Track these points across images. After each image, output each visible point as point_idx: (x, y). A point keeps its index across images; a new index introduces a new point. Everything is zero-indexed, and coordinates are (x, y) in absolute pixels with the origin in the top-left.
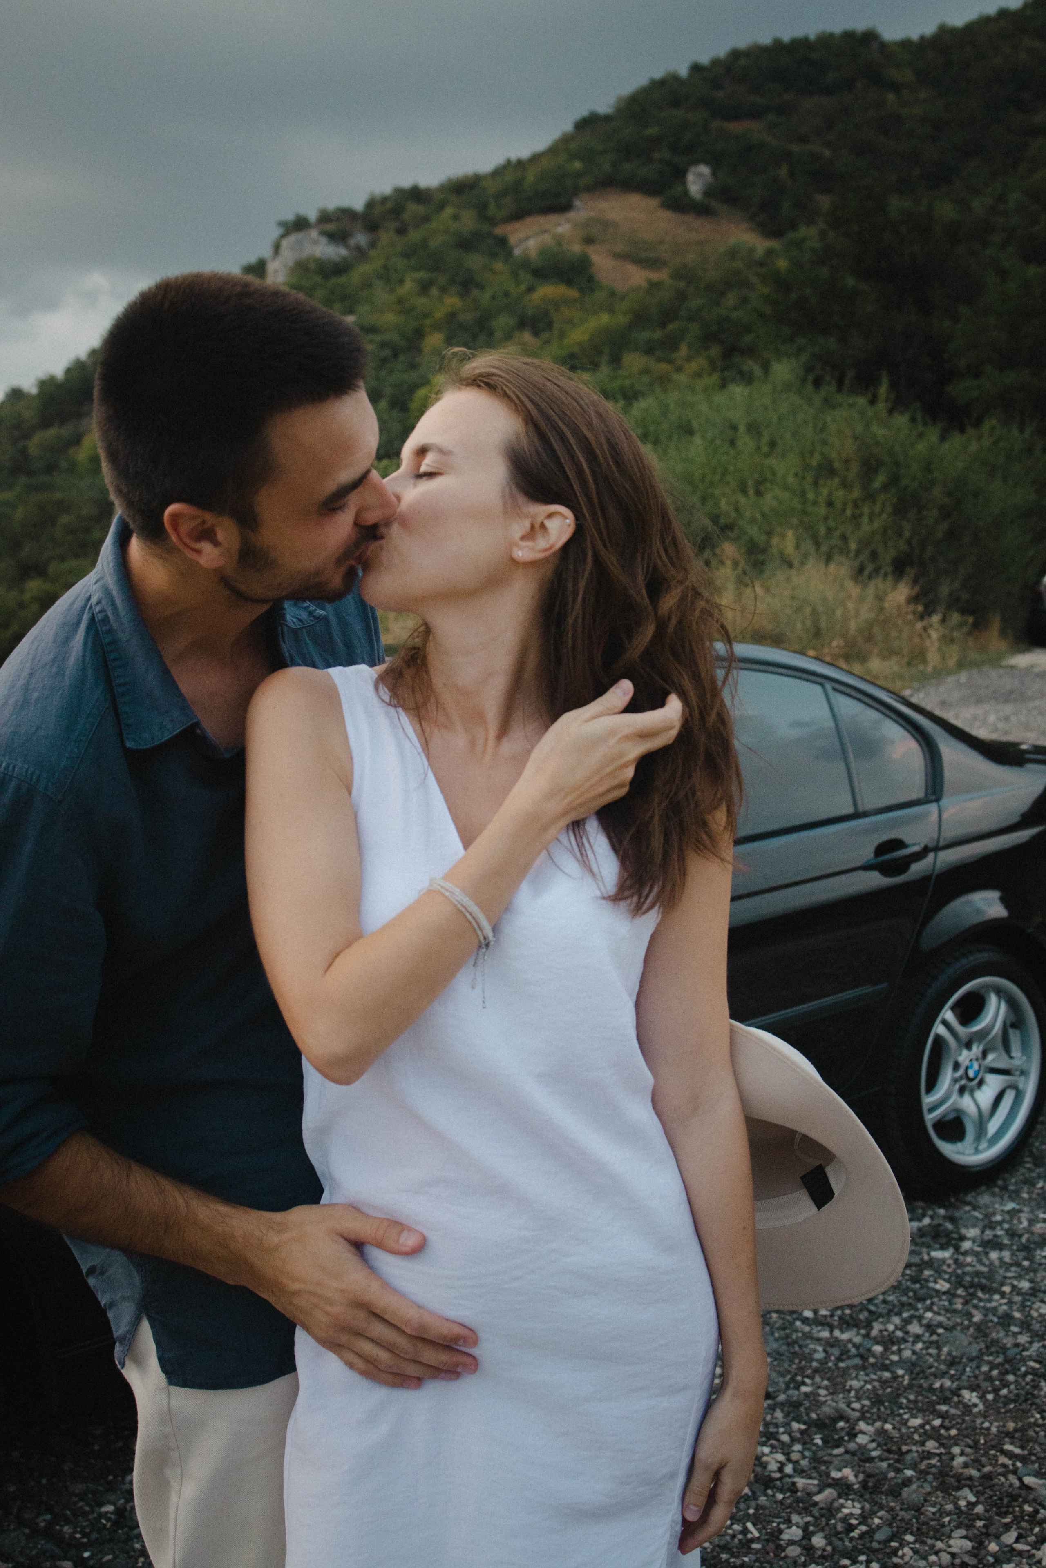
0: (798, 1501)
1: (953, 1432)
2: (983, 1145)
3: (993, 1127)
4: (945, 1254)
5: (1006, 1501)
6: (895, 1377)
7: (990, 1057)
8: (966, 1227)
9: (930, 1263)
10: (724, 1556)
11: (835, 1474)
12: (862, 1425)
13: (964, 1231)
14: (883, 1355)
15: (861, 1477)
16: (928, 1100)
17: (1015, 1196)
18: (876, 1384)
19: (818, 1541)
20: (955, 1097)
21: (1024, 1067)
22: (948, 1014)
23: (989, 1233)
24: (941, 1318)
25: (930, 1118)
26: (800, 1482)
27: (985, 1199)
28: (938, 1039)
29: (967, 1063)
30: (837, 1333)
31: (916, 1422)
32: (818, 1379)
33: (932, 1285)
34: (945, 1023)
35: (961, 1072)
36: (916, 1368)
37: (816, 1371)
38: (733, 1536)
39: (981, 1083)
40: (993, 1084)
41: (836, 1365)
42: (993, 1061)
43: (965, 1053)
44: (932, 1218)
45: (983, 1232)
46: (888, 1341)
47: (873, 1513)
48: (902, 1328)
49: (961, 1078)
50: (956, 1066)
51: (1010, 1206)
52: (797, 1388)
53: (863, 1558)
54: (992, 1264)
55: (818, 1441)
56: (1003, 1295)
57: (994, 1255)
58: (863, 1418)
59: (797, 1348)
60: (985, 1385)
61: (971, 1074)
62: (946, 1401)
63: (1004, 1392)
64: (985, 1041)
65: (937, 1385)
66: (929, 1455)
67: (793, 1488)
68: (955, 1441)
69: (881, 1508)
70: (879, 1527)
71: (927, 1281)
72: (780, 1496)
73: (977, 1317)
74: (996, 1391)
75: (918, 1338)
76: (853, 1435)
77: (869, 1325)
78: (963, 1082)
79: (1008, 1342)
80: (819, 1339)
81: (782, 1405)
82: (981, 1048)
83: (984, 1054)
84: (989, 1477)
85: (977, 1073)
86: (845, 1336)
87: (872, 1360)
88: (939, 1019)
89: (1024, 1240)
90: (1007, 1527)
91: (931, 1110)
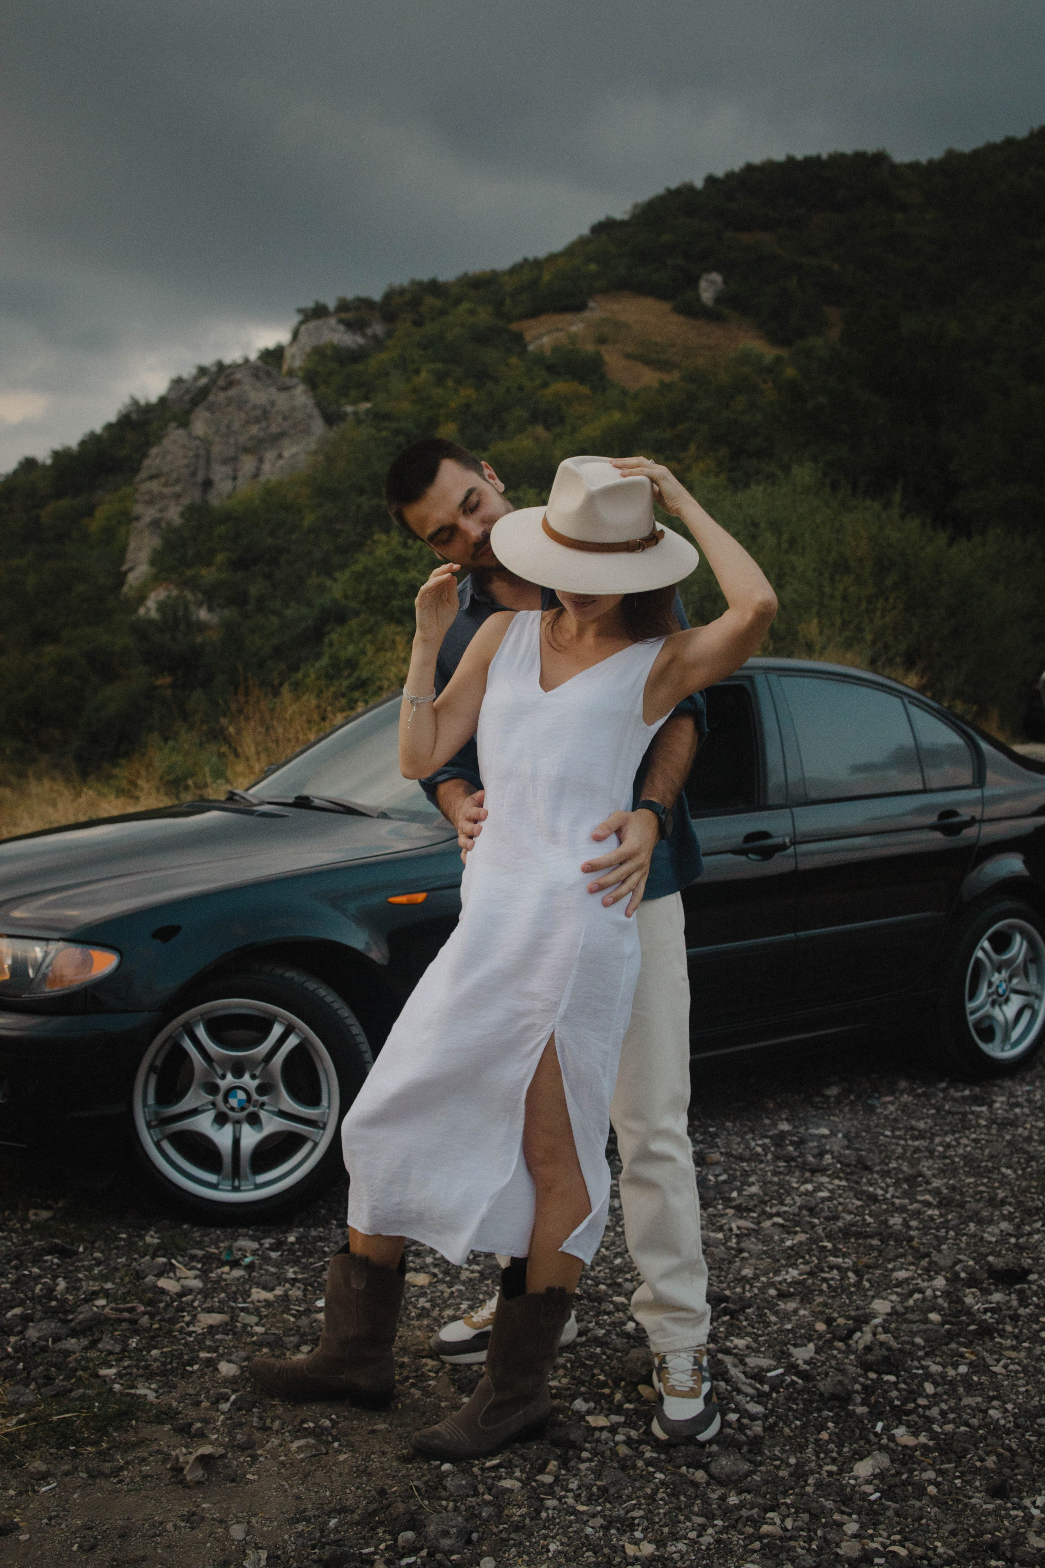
0: (897, 1209)
1: (996, 1185)
2: (1007, 1047)
3: (1015, 1034)
4: (984, 1109)
5: (1034, 1211)
6: (953, 1162)
7: (1015, 981)
8: (996, 1095)
9: (973, 1113)
10: (854, 1229)
11: (919, 1198)
12: (934, 1179)
13: (994, 1098)
14: (944, 1151)
15: (937, 1199)
16: (970, 1006)
17: (1032, 1083)
18: (941, 1166)
19: (914, 1223)
20: (988, 1007)
21: (1039, 992)
22: (986, 944)
23: (1012, 1100)
24: (983, 1136)
25: (971, 1019)
26: (897, 1201)
27: (1008, 1083)
28: (978, 960)
29: (998, 982)
30: (910, 1142)
31: (972, 1180)
32: (900, 1161)
33: (974, 1122)
34: (983, 949)
35: (993, 989)
36: (968, 1159)
37: (898, 1158)
38: (858, 1221)
39: (1007, 1000)
40: (1016, 1002)
41: (912, 1155)
42: (1016, 984)
43: (996, 975)
44: (971, 1090)
45: (1008, 1099)
46: (948, 1146)
47: (947, 1214)
48: (957, 1140)
49: (993, 993)
50: (990, 984)
51: (1027, 1088)
52: (887, 1164)
53: (944, 1230)
54: (1016, 1115)
55: (905, 1186)
56: (1025, 1128)
57: (1018, 1110)
58: (934, 1176)
59: (883, 1148)
60: (1016, 1166)
61: (1001, 991)
62: (990, 1172)
63: (1029, 1170)
64: (1012, 968)
65: (984, 1164)
66: (982, 1192)
67: (893, 1204)
68: (998, 1188)
69: (952, 1211)
70: (951, 1220)
71: (970, 1120)
72: (885, 1207)
73: (1008, 1137)
74: (1024, 1169)
75: (966, 1146)
76: (928, 1183)
77: (932, 1140)
78: (995, 997)
79: (1031, 1149)
80: (897, 1144)
81: (878, 1172)
82: (1008, 973)
83: (1011, 978)
84: (1022, 1202)
85: (1005, 991)
86: (916, 1143)
87: (936, 1154)
88: (979, 947)
89: (1039, 1104)
90: (1036, 1221)
91: (973, 1013)
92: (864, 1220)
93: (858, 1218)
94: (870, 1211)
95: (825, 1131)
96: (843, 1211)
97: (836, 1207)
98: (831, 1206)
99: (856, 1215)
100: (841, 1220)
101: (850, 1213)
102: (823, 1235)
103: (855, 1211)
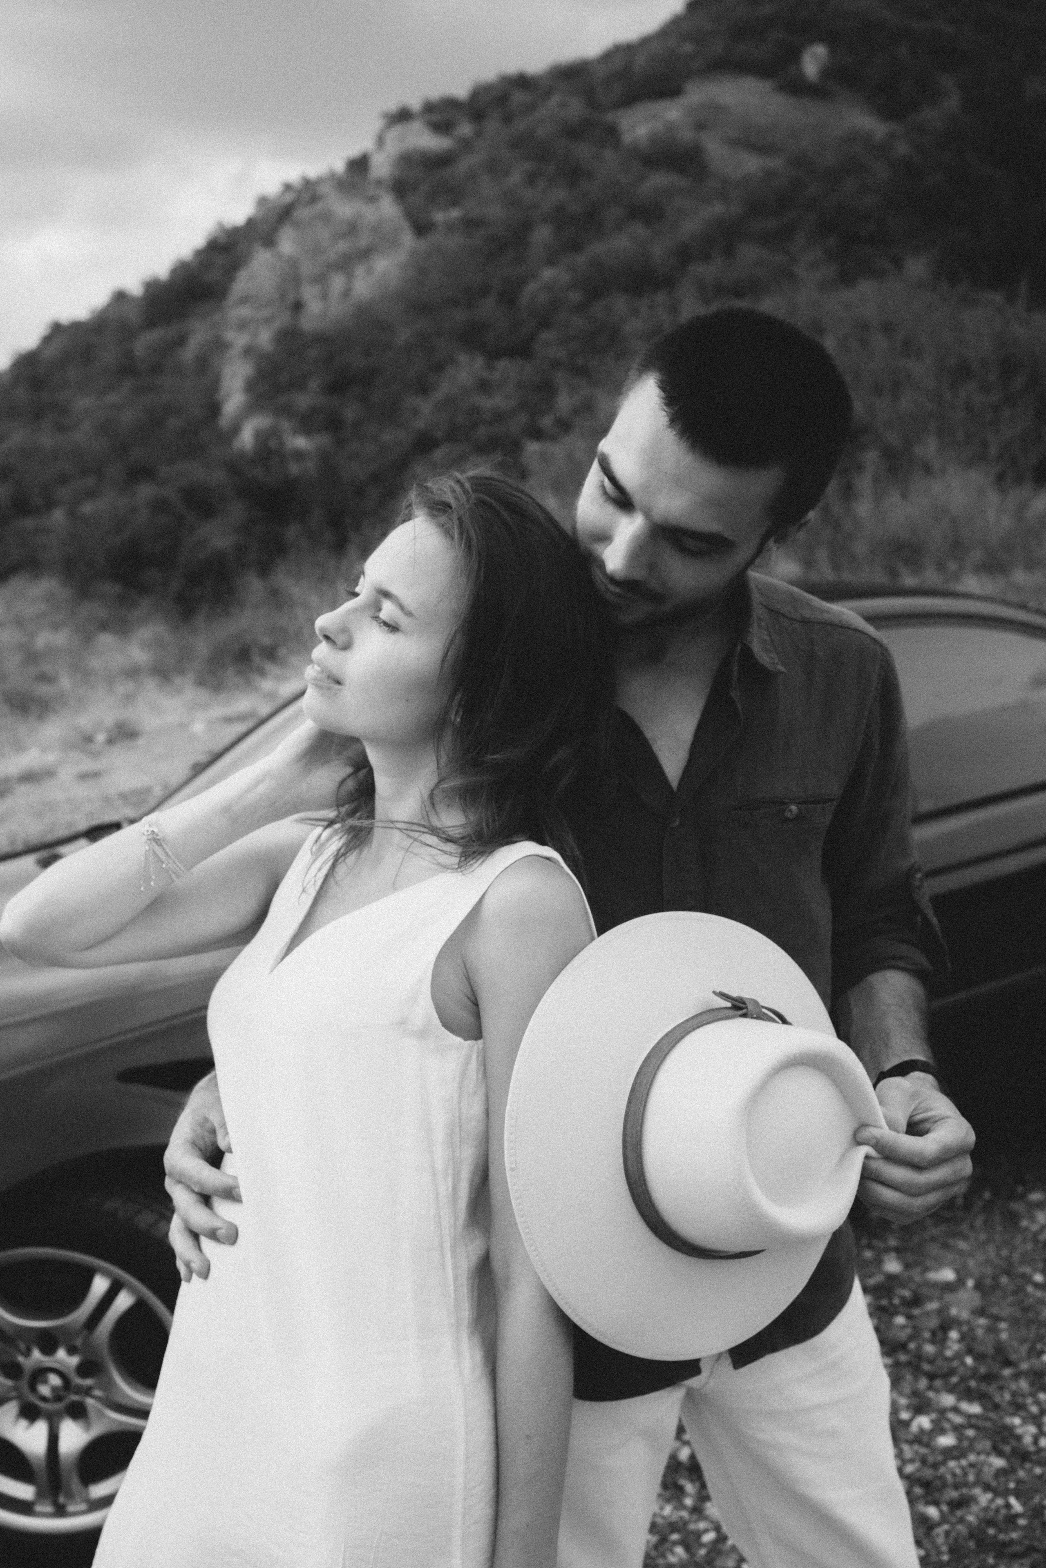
92: (1008, 1506)
93: (1000, 1501)
94: (1019, 1482)
95: (948, 1275)
96: (975, 1484)
97: (965, 1474)
98: (958, 1471)
99: (996, 1493)
100: (975, 1508)
101: (987, 1488)
102: (944, 1548)
103: (994, 1484)
